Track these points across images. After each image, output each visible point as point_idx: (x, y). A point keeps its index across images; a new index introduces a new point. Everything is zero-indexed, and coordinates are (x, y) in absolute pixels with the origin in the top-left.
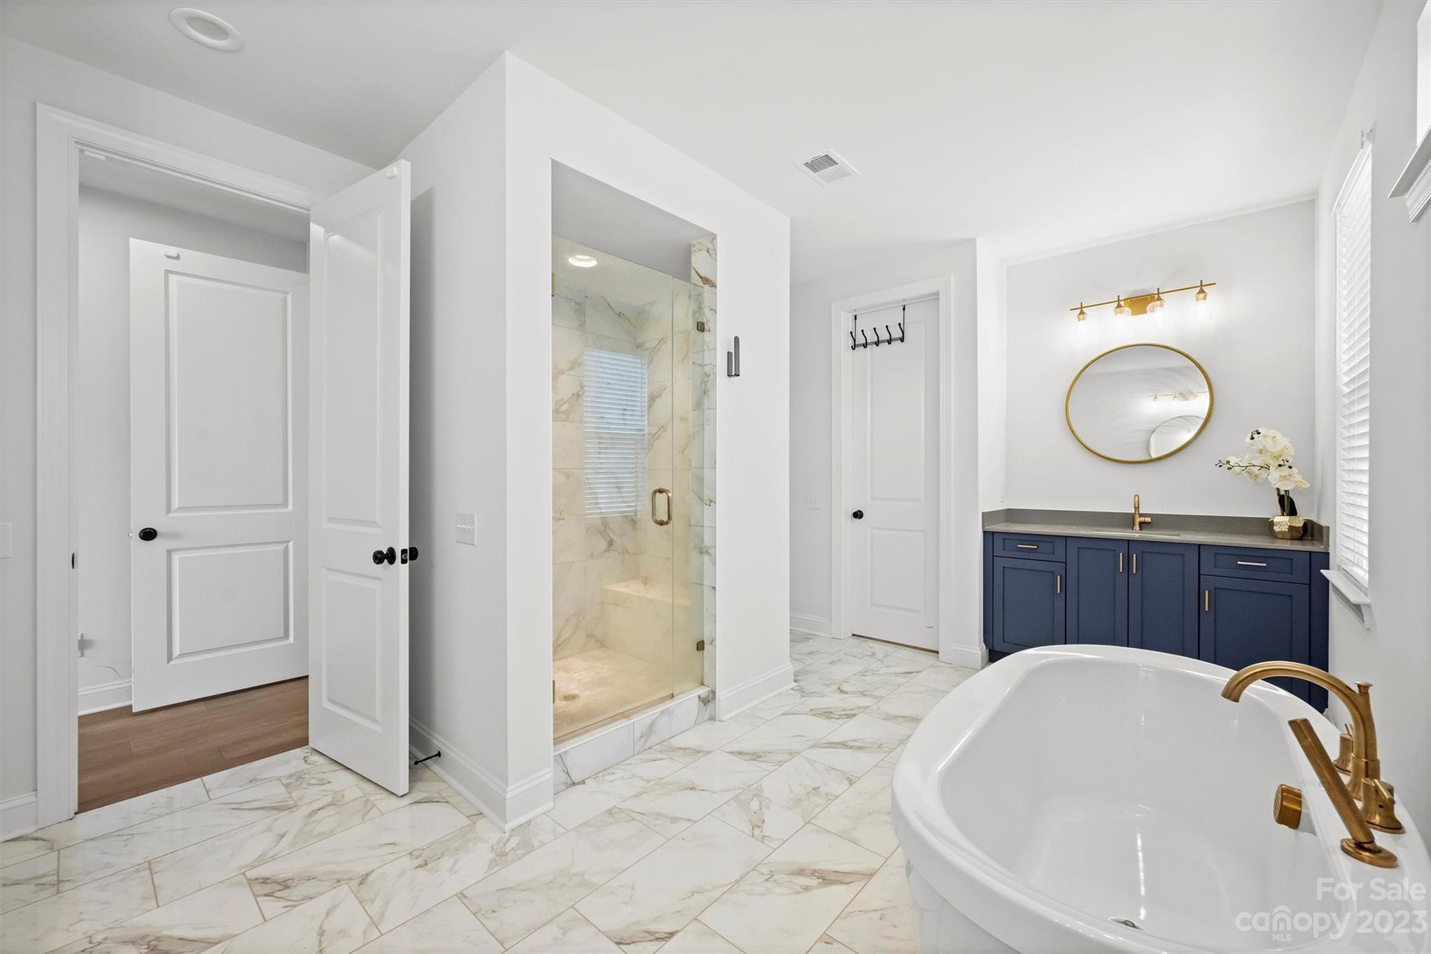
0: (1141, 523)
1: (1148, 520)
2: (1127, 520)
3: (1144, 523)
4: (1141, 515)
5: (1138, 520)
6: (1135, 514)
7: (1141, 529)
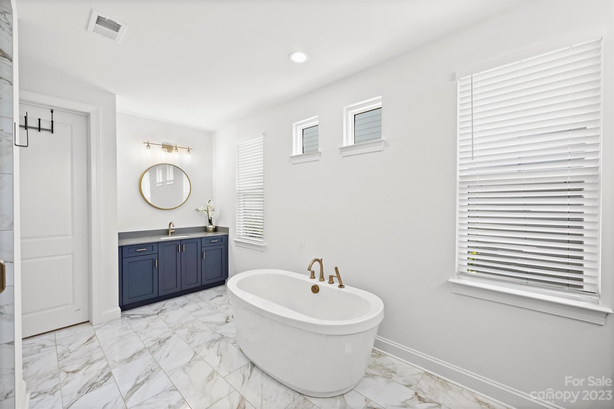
0: (171, 232)
1: (174, 231)
2: (167, 232)
3: (173, 232)
4: (171, 229)
5: (170, 231)
6: (169, 229)
7: (171, 235)
